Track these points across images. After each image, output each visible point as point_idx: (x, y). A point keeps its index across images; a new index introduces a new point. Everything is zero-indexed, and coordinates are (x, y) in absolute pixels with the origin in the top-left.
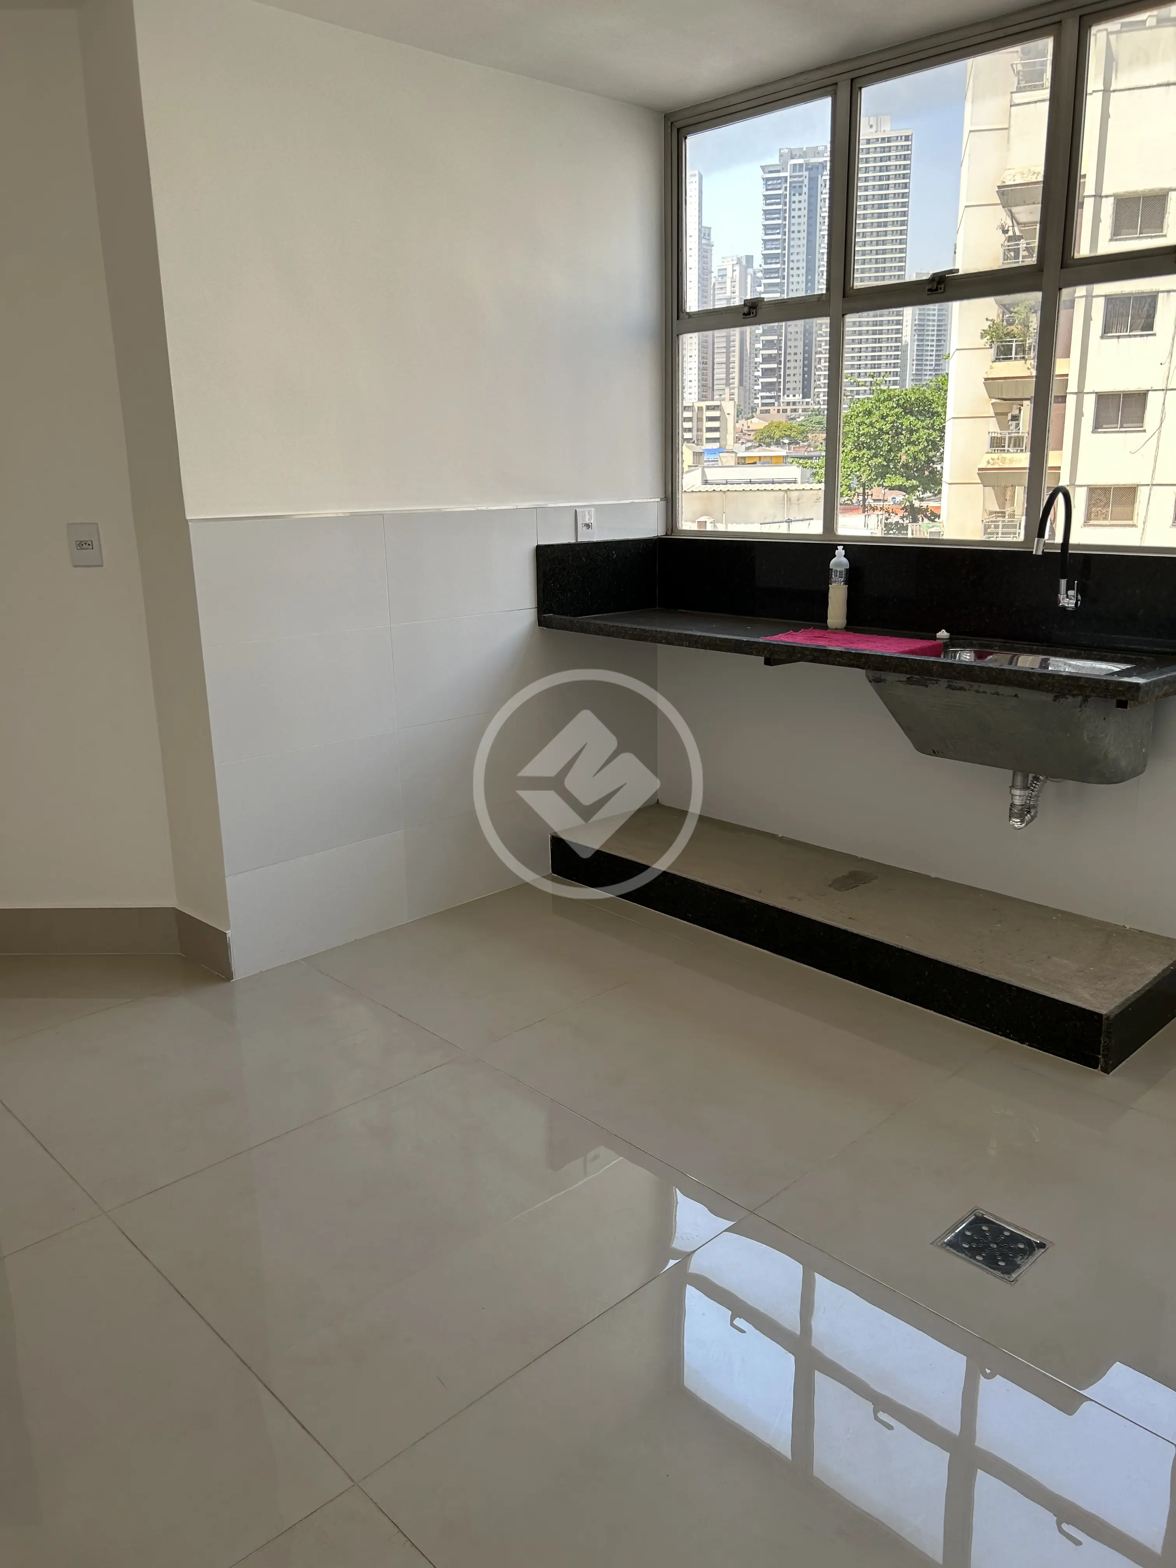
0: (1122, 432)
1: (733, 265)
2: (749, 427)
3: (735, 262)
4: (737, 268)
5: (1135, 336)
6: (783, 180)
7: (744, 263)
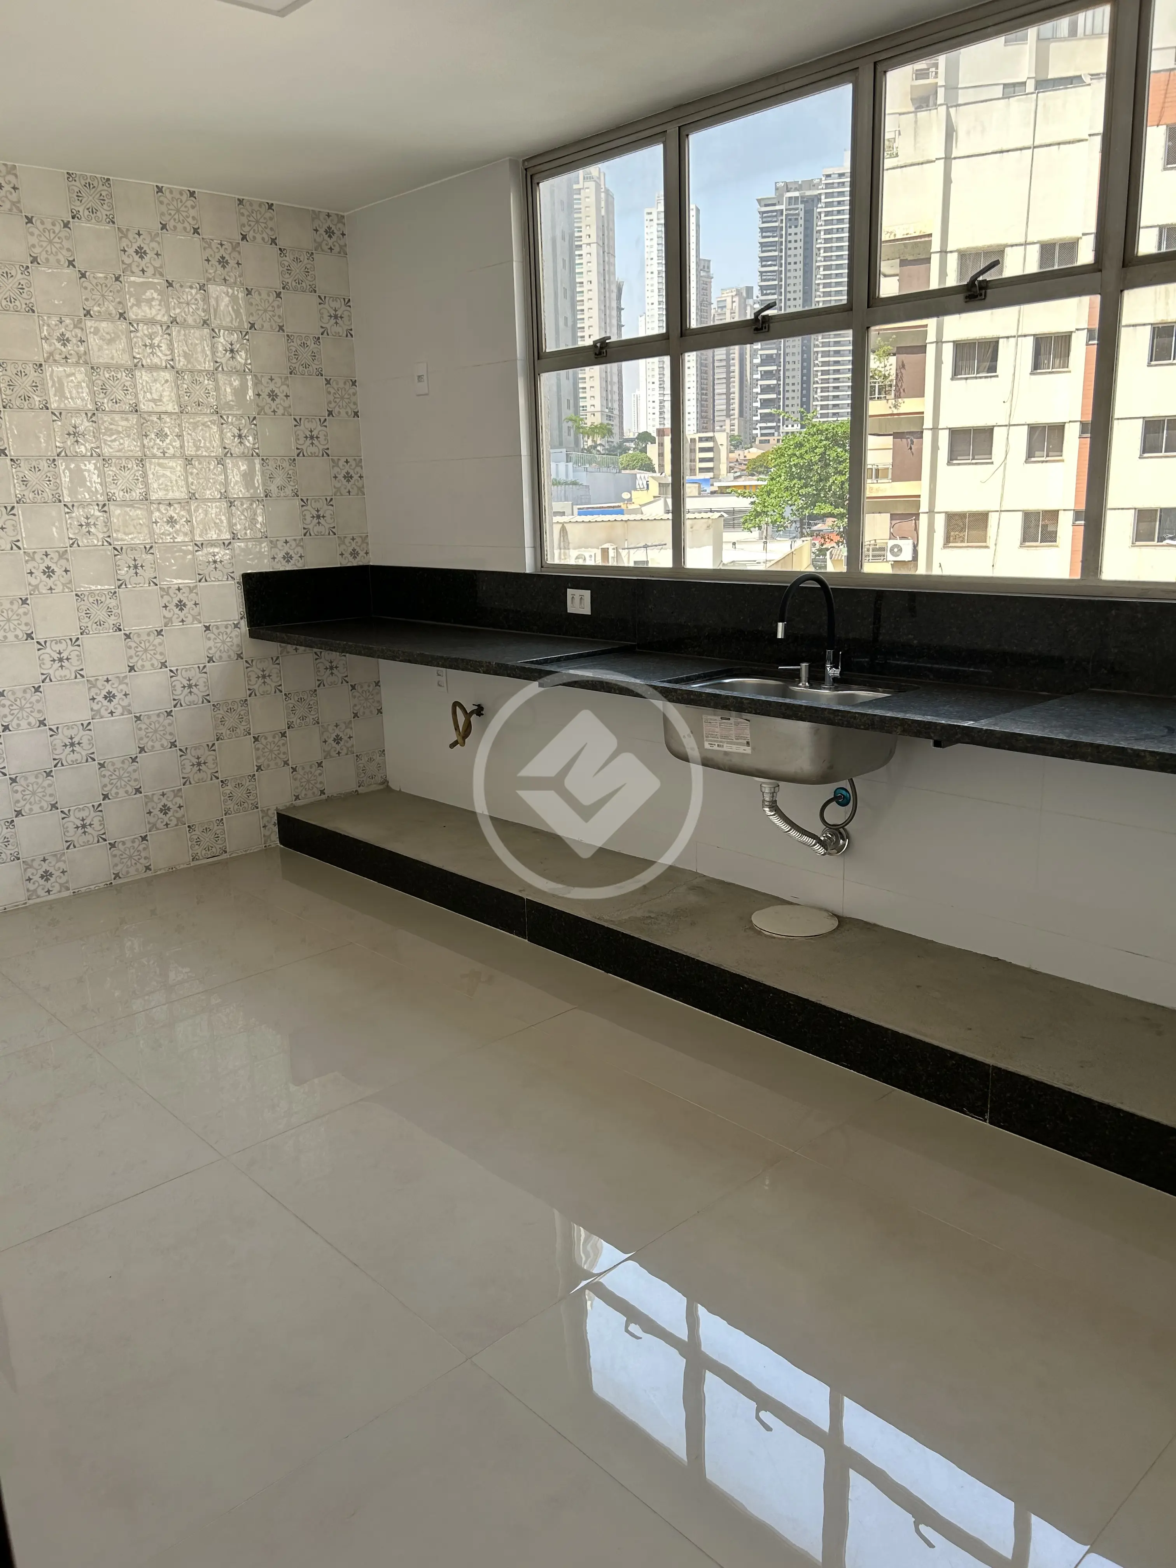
0: (973, 464)
1: (732, 296)
2: (745, 457)
3: (734, 293)
4: (736, 299)
5: (981, 378)
6: (779, 213)
7: (744, 294)
